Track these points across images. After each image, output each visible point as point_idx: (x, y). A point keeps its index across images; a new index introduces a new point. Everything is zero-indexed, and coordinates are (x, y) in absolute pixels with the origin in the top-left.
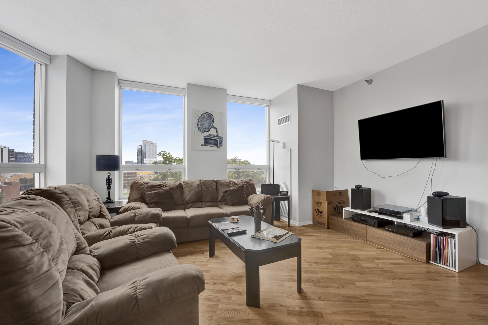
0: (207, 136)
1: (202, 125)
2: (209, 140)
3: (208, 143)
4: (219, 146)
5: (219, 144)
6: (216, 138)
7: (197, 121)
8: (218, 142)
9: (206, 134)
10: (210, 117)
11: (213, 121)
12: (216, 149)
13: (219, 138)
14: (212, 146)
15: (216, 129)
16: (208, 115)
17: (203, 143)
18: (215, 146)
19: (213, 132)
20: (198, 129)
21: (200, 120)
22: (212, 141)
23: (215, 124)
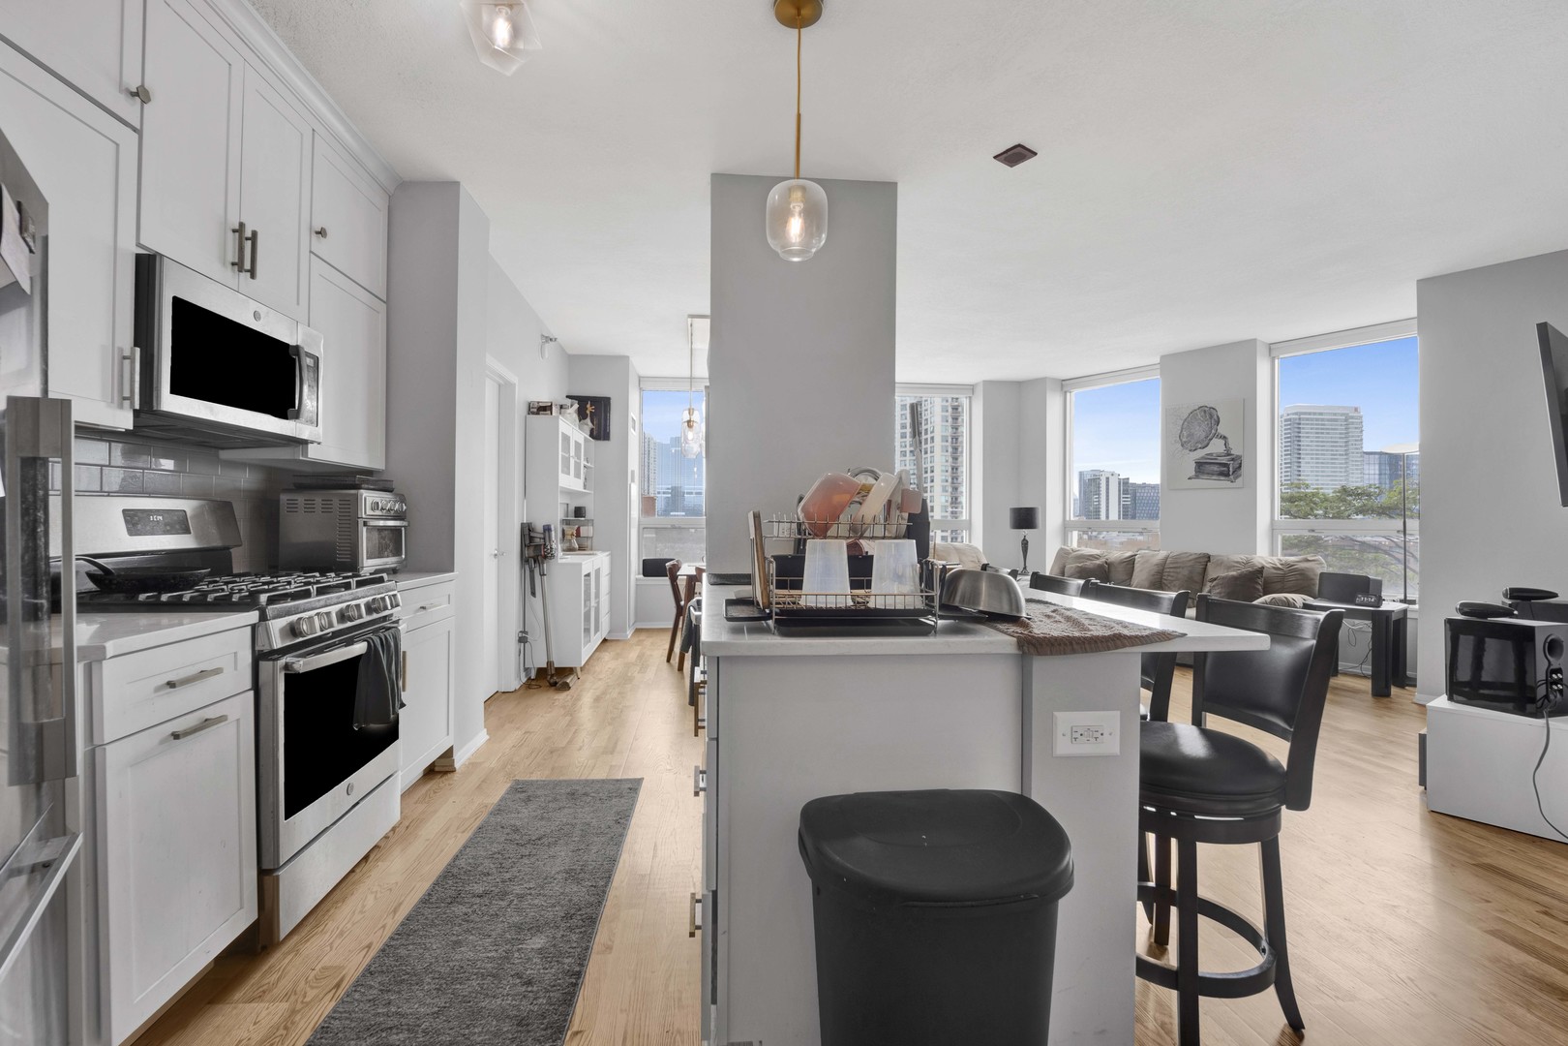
0: (1203, 458)
1: (1190, 435)
2: (1207, 466)
3: (1203, 473)
4: (1232, 477)
5: (1234, 472)
6: (1224, 460)
7: (1179, 428)
8: (1229, 468)
9: (1200, 454)
10: (1210, 416)
11: (1218, 423)
12: (1224, 483)
13: (1233, 460)
14: (1214, 477)
15: (1225, 438)
16: (1205, 411)
17: (1194, 473)
18: (1222, 478)
19: (1216, 447)
20: (1182, 445)
21: (1185, 426)
22: (1216, 468)
23: (1222, 429)
